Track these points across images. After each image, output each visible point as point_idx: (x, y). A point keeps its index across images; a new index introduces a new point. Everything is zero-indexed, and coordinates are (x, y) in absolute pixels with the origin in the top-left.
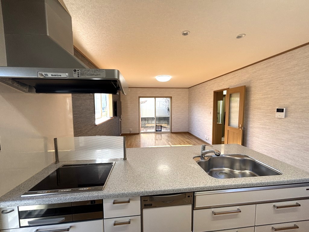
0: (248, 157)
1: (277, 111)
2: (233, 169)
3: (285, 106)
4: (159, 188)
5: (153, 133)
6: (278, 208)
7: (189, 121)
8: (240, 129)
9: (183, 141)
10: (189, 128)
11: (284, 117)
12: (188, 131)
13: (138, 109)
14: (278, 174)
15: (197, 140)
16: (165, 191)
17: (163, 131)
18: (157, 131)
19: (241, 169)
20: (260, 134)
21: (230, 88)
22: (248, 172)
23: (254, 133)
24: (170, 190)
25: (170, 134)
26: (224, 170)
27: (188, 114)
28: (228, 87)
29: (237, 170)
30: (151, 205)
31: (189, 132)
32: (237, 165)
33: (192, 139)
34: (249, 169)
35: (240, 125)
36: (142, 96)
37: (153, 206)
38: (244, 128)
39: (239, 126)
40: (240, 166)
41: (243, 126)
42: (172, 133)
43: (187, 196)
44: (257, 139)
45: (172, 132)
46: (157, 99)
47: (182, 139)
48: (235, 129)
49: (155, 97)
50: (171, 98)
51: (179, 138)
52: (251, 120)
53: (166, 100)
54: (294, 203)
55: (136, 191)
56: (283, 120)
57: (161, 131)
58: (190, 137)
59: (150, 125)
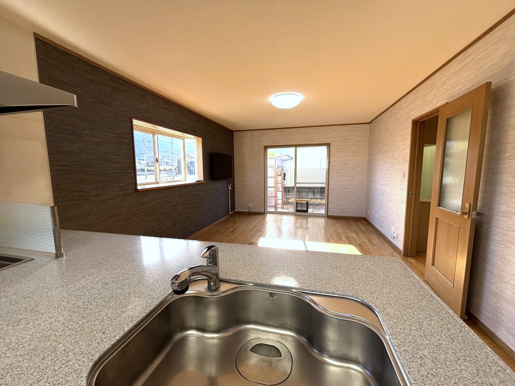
5: (290, 215)
8: (466, 217)
10: (366, 211)
18: (298, 211)
21: (450, 102)
25: (324, 219)
28: (446, 102)
31: (366, 217)
35: (467, 205)
36: (270, 144)
39: (463, 208)
41: (474, 207)
42: (328, 217)
46: (299, 149)
49: (296, 146)
50: (328, 145)
57: (307, 211)
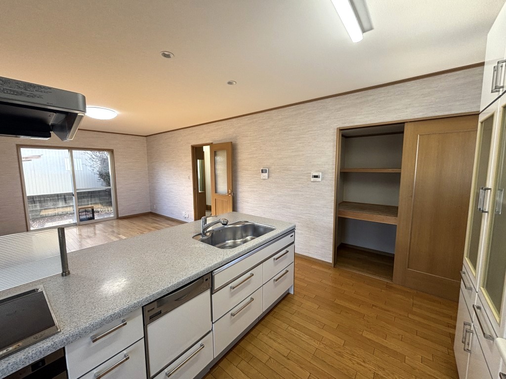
0: (247, 222)
1: (262, 172)
2: (236, 240)
3: (267, 166)
4: (170, 283)
5: (72, 227)
6: (277, 259)
7: (152, 193)
8: (230, 195)
9: (146, 228)
10: (152, 206)
11: (267, 178)
12: (150, 211)
13: (18, 174)
14: (272, 230)
15: (170, 222)
16: (179, 283)
17: (96, 217)
18: (81, 220)
19: (242, 237)
20: (249, 199)
21: (214, 143)
22: (249, 238)
23: (244, 197)
24: (186, 280)
25: (115, 223)
26: (227, 244)
27: (149, 181)
28: (211, 142)
29: (239, 239)
30: (160, 312)
31: (152, 211)
32: (239, 233)
33: (161, 222)
34: (250, 235)
35: (230, 191)
37: (162, 313)
38: (233, 194)
39: (228, 192)
40: (242, 234)
41: (232, 191)
42: (119, 218)
43: (205, 280)
44: (247, 204)
45: (119, 216)
46: (74, 152)
47: (143, 225)
48: (223, 196)
49: (71, 149)
50: (111, 151)
51: (138, 224)
52: (240, 183)
53: (94, 156)
54: (284, 251)
55: (135, 302)
56: (267, 181)
57: (93, 218)
58: (158, 219)
59: (50, 212)
